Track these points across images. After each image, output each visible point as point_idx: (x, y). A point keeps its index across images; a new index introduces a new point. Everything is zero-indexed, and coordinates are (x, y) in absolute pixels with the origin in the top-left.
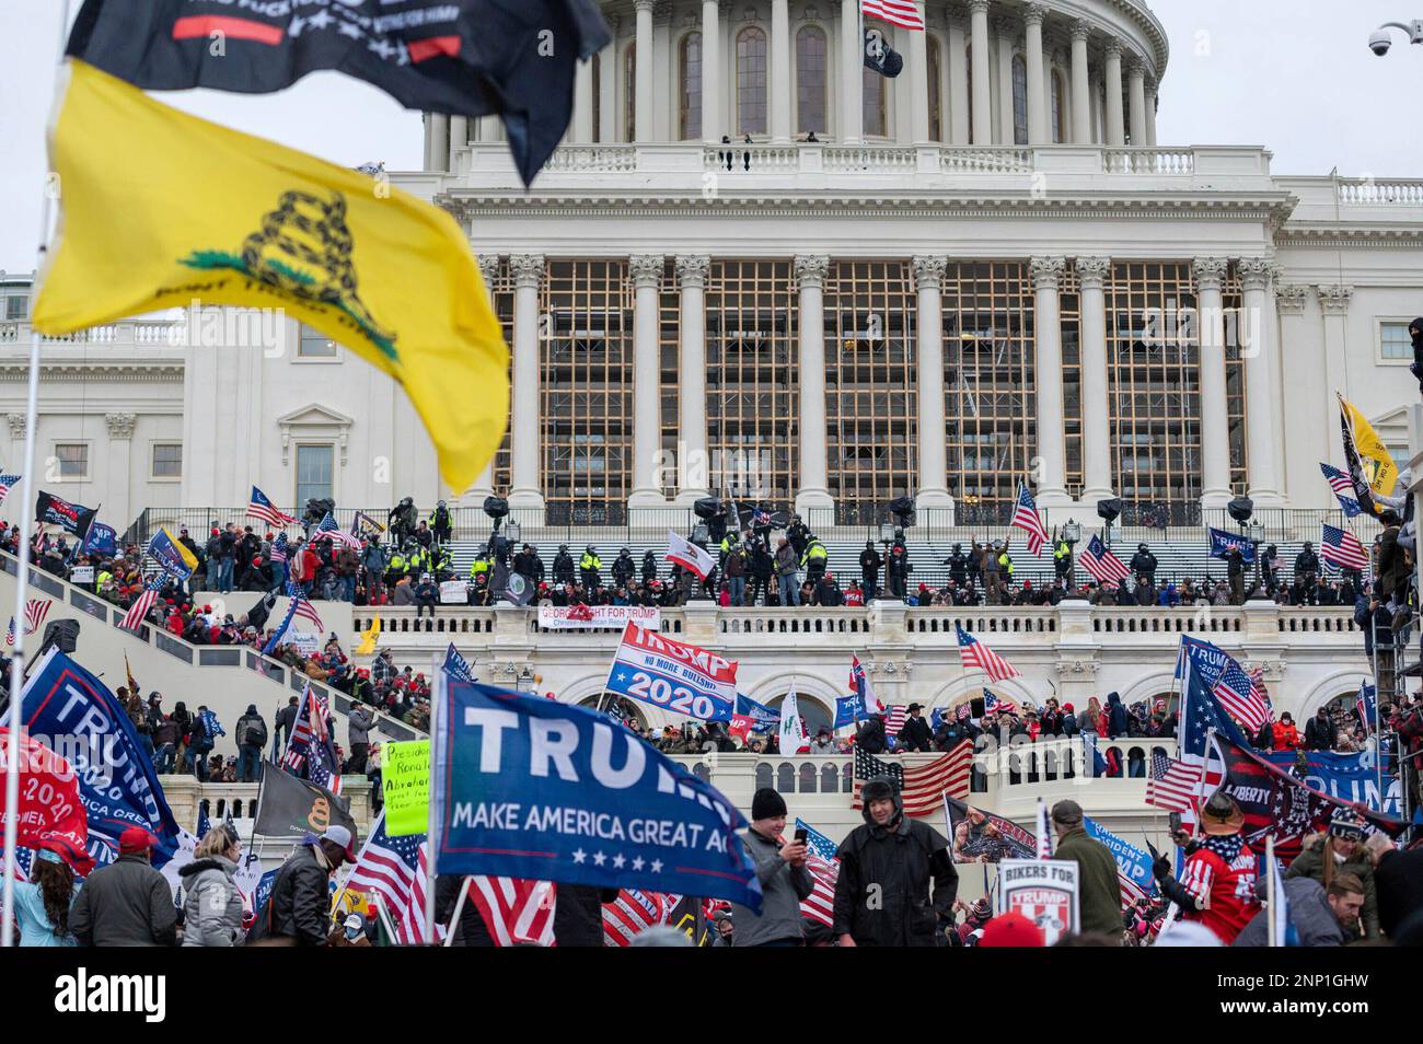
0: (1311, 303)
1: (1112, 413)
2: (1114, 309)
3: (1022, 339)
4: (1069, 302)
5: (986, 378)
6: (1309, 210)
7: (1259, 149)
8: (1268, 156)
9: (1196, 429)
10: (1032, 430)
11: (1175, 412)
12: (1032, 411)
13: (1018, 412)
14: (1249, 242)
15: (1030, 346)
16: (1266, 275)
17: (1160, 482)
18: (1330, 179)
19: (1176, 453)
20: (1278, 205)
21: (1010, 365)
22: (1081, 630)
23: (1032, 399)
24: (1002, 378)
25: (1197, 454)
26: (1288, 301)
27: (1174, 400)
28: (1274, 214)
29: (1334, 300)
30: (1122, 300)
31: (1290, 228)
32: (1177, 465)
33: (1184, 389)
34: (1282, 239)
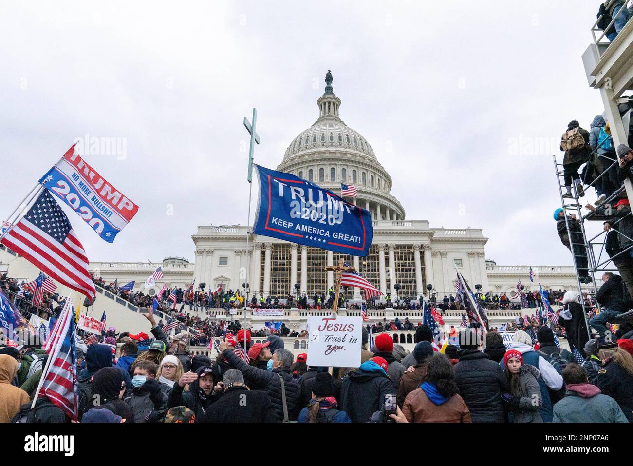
0: (439, 255)
1: (396, 277)
2: (396, 255)
3: (376, 261)
4: (386, 253)
5: (368, 270)
6: (437, 235)
7: (427, 221)
8: (428, 223)
9: (415, 282)
10: (379, 282)
11: (410, 277)
12: (379, 277)
13: (376, 277)
14: (425, 241)
15: (378, 263)
16: (429, 248)
17: (408, 294)
18: (442, 229)
19: (411, 286)
20: (431, 232)
21: (373, 267)
22: (391, 316)
23: (379, 274)
24: (372, 271)
25: (415, 287)
26: (434, 254)
27: (410, 275)
28: (430, 234)
29: (443, 254)
30: (398, 253)
31: (434, 239)
32: (411, 289)
33: (412, 273)
34: (432, 241)
